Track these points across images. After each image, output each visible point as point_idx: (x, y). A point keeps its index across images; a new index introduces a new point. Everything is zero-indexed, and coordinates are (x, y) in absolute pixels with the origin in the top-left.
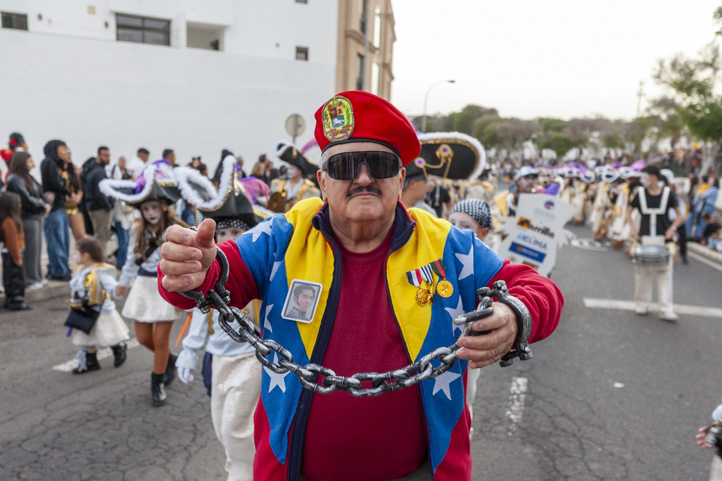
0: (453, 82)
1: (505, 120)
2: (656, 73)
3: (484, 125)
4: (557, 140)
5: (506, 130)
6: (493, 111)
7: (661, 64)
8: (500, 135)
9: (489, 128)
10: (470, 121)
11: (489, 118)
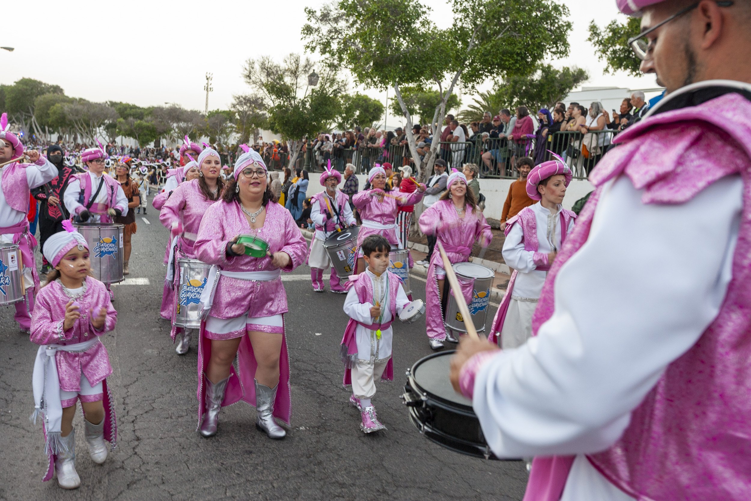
0: (11, 49)
1: (72, 101)
2: (247, 73)
3: (49, 104)
4: (141, 128)
5: (77, 112)
6: (57, 89)
7: (252, 64)
8: (70, 117)
9: (55, 108)
10: (28, 97)
11: (54, 96)
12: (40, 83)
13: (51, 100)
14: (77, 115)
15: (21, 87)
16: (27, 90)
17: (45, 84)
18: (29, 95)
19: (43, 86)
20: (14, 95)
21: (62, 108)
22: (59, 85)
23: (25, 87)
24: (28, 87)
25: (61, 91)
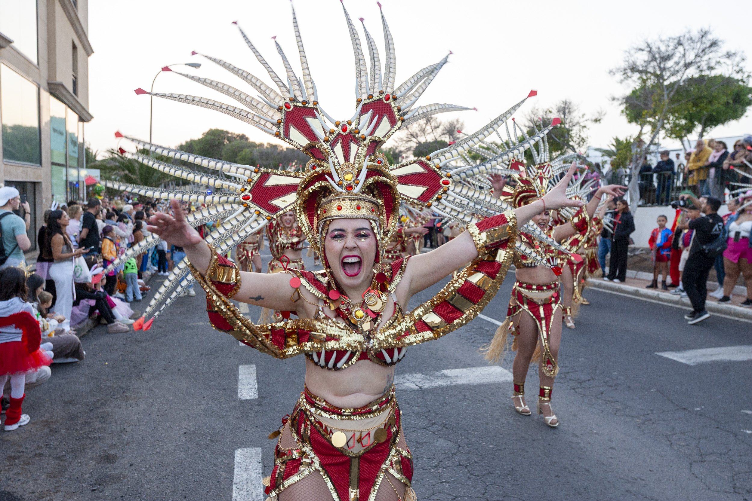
9: (244, 153)
10: (215, 147)
11: (242, 143)
12: (227, 132)
13: (238, 147)
14: (267, 160)
15: (209, 137)
16: (214, 140)
17: (231, 134)
18: (216, 145)
19: (230, 135)
20: (202, 147)
21: (251, 152)
22: (245, 134)
23: (212, 137)
24: (215, 138)
25: (247, 139)
